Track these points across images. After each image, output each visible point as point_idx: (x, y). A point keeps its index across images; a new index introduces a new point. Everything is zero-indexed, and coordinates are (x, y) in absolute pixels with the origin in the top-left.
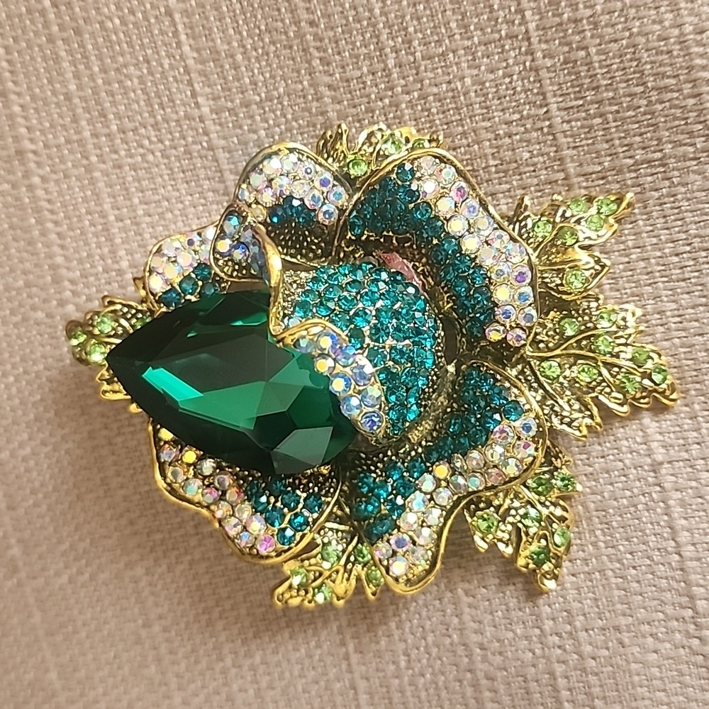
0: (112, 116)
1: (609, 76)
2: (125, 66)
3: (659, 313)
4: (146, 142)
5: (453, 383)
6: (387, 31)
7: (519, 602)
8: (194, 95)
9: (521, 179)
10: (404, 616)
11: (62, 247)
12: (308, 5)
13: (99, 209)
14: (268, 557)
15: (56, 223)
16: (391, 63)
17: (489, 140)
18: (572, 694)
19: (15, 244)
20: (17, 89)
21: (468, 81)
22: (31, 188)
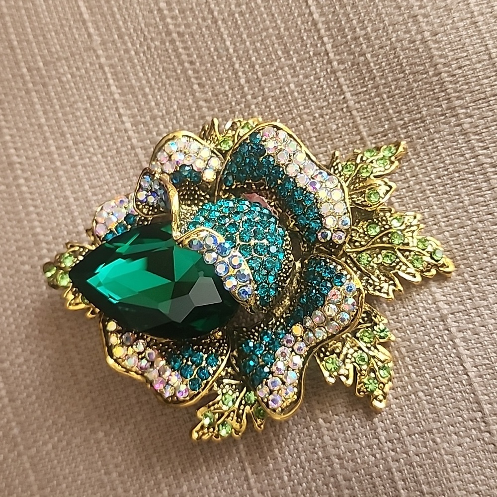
0: (68, 136)
1: (381, 70)
2: (75, 102)
3: (432, 217)
4: (91, 150)
5: (300, 273)
6: (239, 61)
7: (361, 422)
8: (120, 115)
9: (333, 143)
10: (283, 443)
11: (40, 221)
12: (187, 52)
13: (63, 195)
14: (184, 401)
15: (35, 207)
16: (243, 81)
17: (310, 121)
18: (405, 484)
19: (10, 223)
20: (8, 125)
21: (292, 86)
22: (18, 186)
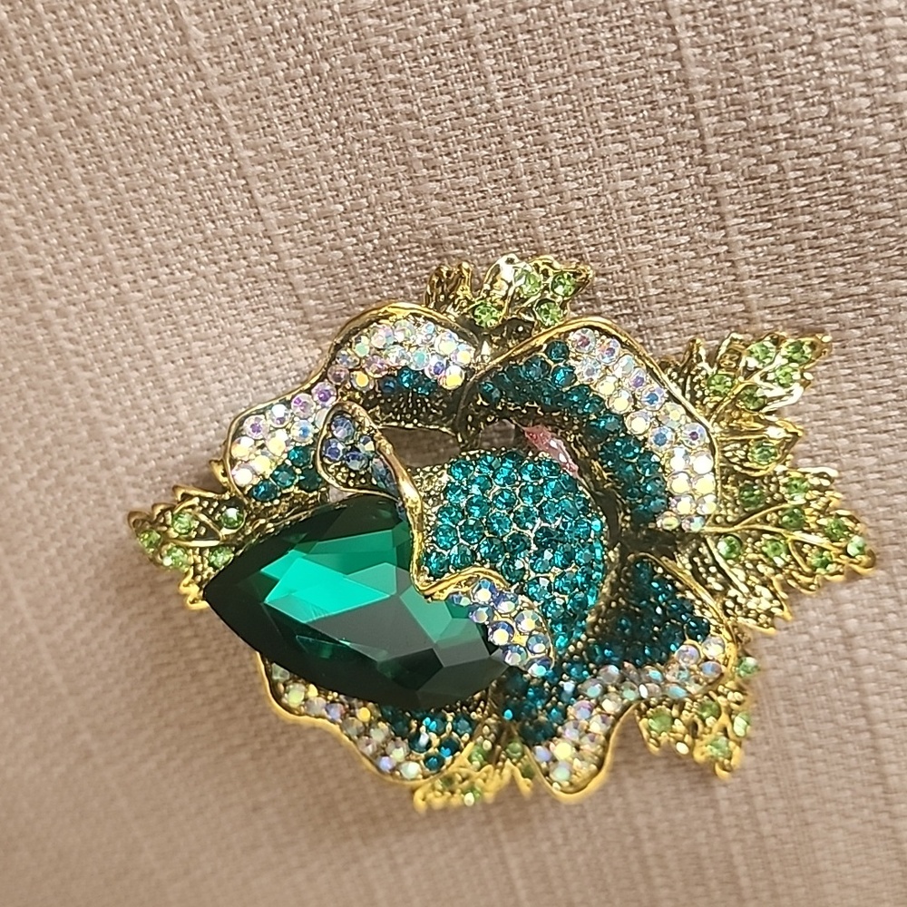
0: (143, 232)
1: (807, 196)
4: (194, 263)
6: (514, 127)
7: (691, 783)
8: (254, 204)
9: (690, 310)
11: (98, 397)
13: (140, 348)
15: (84, 367)
18: (749, 869)
19: (33, 393)
22: (43, 322)
